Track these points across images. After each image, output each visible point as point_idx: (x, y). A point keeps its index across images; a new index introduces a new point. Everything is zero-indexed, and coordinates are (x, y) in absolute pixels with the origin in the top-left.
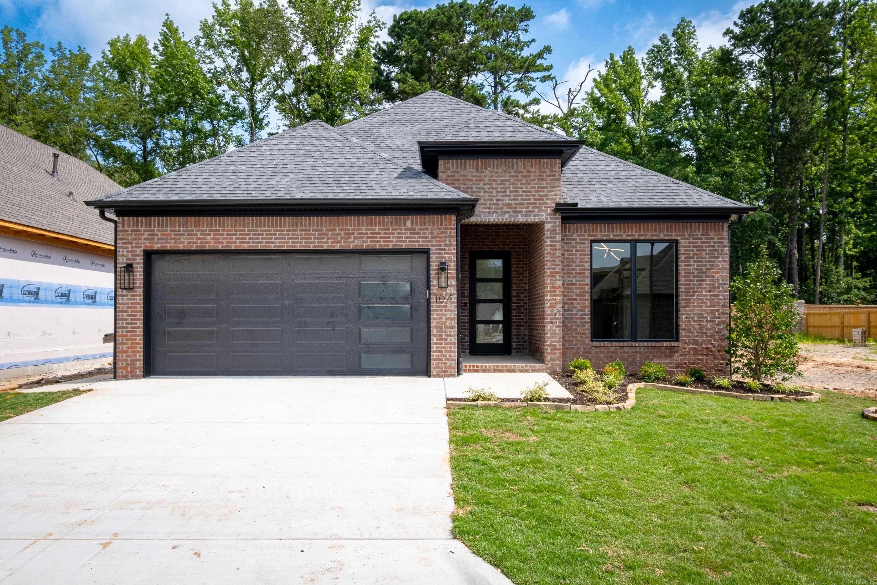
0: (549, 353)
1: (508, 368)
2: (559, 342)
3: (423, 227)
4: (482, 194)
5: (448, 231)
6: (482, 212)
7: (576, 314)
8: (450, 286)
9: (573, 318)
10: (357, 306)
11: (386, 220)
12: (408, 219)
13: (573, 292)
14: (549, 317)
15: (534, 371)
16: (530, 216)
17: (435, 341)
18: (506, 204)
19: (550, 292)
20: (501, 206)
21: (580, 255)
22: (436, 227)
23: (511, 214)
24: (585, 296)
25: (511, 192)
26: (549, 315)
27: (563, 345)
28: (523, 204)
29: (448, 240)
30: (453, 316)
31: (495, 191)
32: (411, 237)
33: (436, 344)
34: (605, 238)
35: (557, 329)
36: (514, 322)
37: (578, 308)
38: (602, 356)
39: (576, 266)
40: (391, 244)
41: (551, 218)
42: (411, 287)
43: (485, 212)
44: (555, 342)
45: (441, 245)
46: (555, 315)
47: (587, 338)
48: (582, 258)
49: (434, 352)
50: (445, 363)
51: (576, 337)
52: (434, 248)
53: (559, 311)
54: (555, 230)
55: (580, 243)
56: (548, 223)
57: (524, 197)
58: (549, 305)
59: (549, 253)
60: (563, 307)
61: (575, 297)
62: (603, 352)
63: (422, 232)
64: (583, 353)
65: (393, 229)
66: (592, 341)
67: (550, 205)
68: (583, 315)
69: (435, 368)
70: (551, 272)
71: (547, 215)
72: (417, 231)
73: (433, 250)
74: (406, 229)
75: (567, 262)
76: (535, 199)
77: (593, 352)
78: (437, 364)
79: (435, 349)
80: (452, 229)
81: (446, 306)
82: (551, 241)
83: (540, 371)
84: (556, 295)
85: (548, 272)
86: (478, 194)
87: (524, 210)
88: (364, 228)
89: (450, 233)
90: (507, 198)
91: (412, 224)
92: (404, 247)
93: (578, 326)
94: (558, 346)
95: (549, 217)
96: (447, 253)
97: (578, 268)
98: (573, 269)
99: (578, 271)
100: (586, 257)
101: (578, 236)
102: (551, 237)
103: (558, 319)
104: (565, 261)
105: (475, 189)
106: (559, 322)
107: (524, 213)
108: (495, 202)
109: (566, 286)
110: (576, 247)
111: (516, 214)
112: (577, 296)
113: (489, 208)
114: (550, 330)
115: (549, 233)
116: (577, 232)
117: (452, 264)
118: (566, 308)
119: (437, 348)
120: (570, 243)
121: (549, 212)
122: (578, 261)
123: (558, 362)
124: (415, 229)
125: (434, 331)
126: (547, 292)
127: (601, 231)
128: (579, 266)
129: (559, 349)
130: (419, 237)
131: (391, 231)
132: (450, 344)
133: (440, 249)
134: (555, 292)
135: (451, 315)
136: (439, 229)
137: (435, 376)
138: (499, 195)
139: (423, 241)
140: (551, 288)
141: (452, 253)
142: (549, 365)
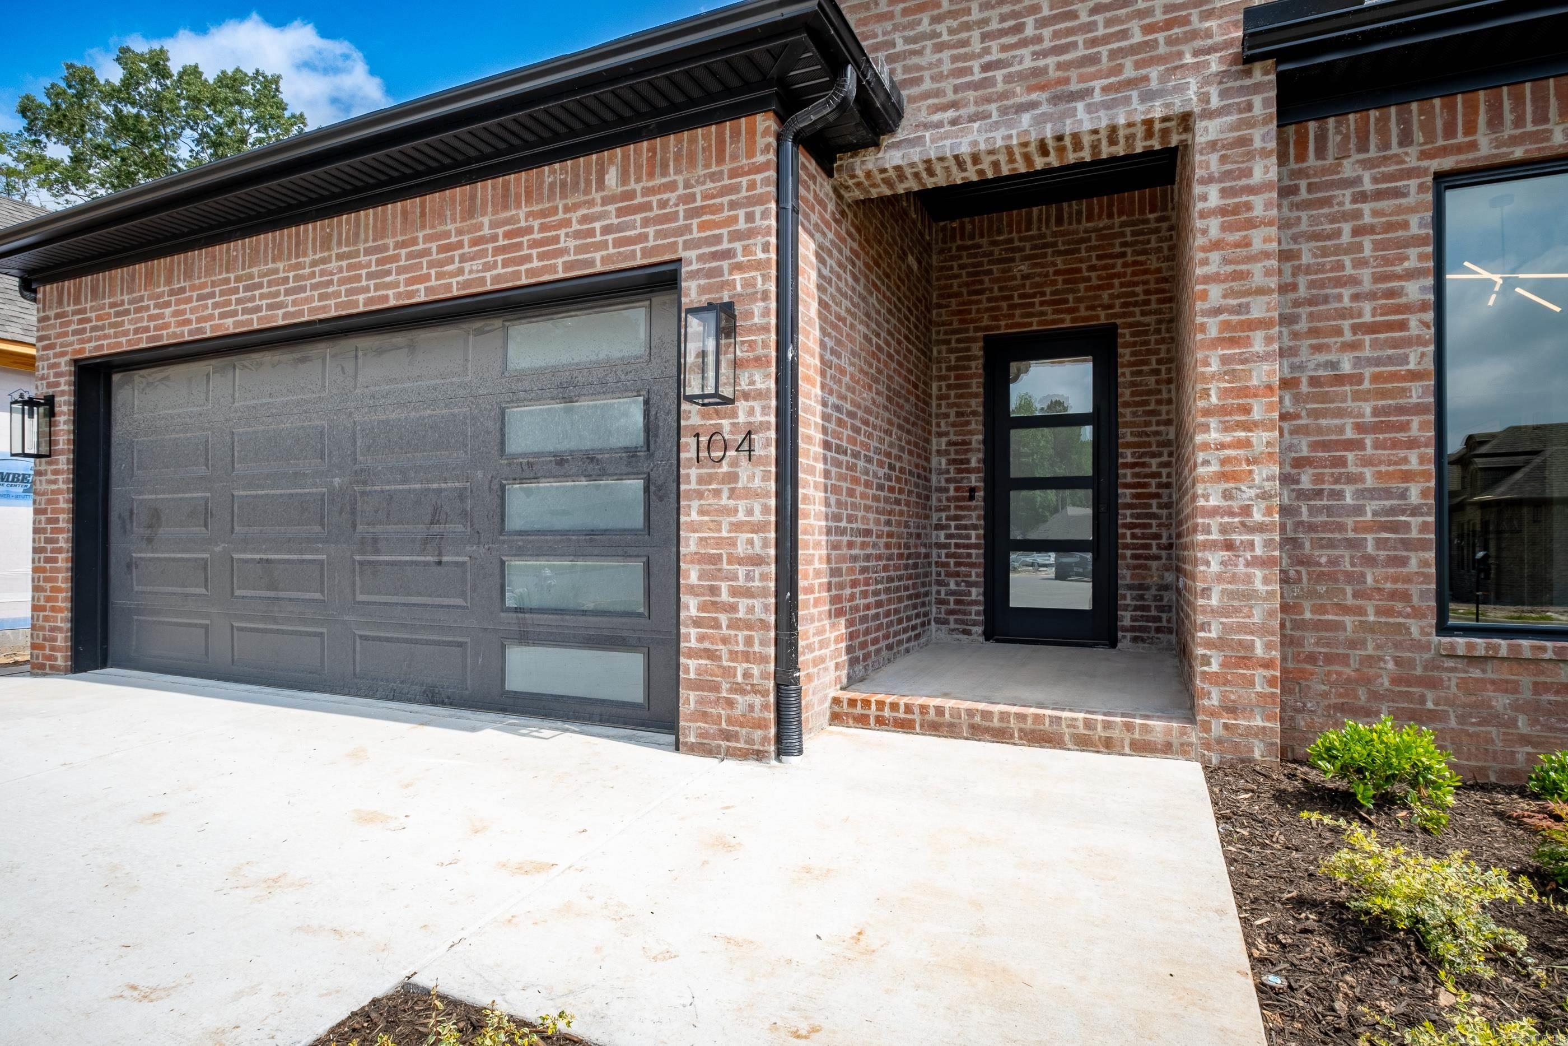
0: (1214, 679)
1: (1029, 724)
2: (1263, 630)
3: (659, 181)
4: (929, 57)
5: (744, 181)
6: (926, 126)
7: (1359, 510)
8: (746, 396)
9: (1341, 528)
10: (495, 487)
11: (548, 180)
12: (611, 161)
13: (1340, 413)
14: (1214, 523)
15: (1142, 748)
16: (1128, 100)
17: (693, 612)
18: (1022, 76)
19: (1223, 411)
20: (1000, 87)
21: (1377, 246)
22: (701, 172)
23: (1045, 108)
24: (1404, 427)
25: (1042, 23)
26: (1214, 512)
27: (1287, 642)
28: (1093, 60)
29: (741, 213)
30: (758, 516)
31: (976, 34)
32: (620, 228)
33: (697, 623)
34: (1518, 153)
35: (1258, 573)
36: (1126, 546)
37: (1370, 482)
38: (1501, 702)
39: (1355, 297)
40: (560, 261)
41: (1223, 94)
42: (647, 414)
43: (939, 125)
44: (1243, 628)
45: (718, 239)
46: (1246, 511)
47: (1418, 614)
48: (1387, 261)
49: (692, 654)
50: (730, 703)
51: (1361, 611)
52: (692, 254)
53: (1265, 496)
54: (1244, 142)
55: (1379, 195)
56: (1209, 114)
57: (1101, 31)
58: (1214, 468)
59: (1217, 245)
60: (1286, 479)
61: (1349, 434)
62: (1509, 687)
63: (654, 199)
64: (1395, 681)
65: (567, 209)
66: (1443, 628)
67: (1218, 39)
68: (1392, 511)
69: (693, 717)
70: (1226, 325)
71: (1206, 81)
72: (639, 200)
73: (692, 260)
74: (605, 201)
75: (1312, 285)
76: (1148, 29)
77: (1452, 681)
78: (700, 702)
79: (693, 644)
80: (758, 169)
81: (733, 477)
82: (1224, 193)
83: (1167, 749)
84: (1248, 426)
85: (1213, 328)
86: (915, 60)
87: (1098, 84)
88: (486, 220)
89: (752, 186)
90: (1026, 52)
91: (624, 177)
92: (599, 268)
93: (1370, 561)
94: (1259, 651)
95: (1214, 91)
96: (739, 267)
97: (1367, 307)
98: (1343, 314)
99: (1367, 318)
100: (1413, 252)
101: (1368, 164)
102: (1226, 175)
103: (1261, 528)
104: (1302, 281)
105: (900, 46)
106: (1268, 544)
107: (1098, 97)
108: (977, 76)
109: (1304, 388)
110: (1357, 215)
111: (1063, 107)
112: (1359, 428)
113: (954, 105)
114: (1219, 578)
115: (1214, 158)
116: (1363, 148)
117: (757, 308)
118: (1306, 481)
119: (701, 638)
120: (1327, 202)
121: (1214, 67)
122: (1365, 274)
123: (1258, 722)
124: (630, 195)
125: (691, 575)
126: (1207, 412)
127: (1495, 121)
128: (1372, 296)
129: (1267, 665)
130: (646, 222)
131: (561, 215)
132: (749, 625)
133: (715, 256)
134: (1247, 410)
135: (750, 512)
136: (713, 177)
137: (693, 749)
138: (994, 45)
139: (658, 234)
140: (1224, 393)
141: (758, 265)
142: (1217, 728)
